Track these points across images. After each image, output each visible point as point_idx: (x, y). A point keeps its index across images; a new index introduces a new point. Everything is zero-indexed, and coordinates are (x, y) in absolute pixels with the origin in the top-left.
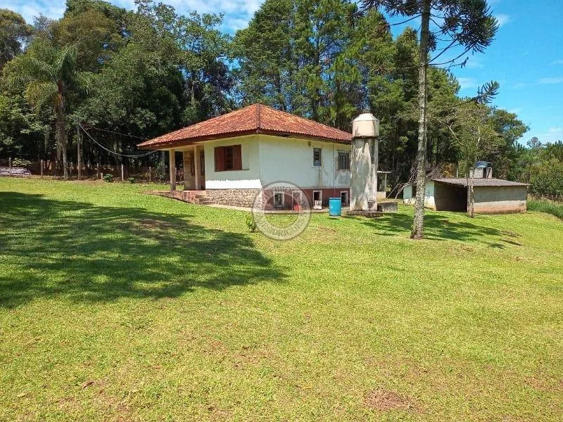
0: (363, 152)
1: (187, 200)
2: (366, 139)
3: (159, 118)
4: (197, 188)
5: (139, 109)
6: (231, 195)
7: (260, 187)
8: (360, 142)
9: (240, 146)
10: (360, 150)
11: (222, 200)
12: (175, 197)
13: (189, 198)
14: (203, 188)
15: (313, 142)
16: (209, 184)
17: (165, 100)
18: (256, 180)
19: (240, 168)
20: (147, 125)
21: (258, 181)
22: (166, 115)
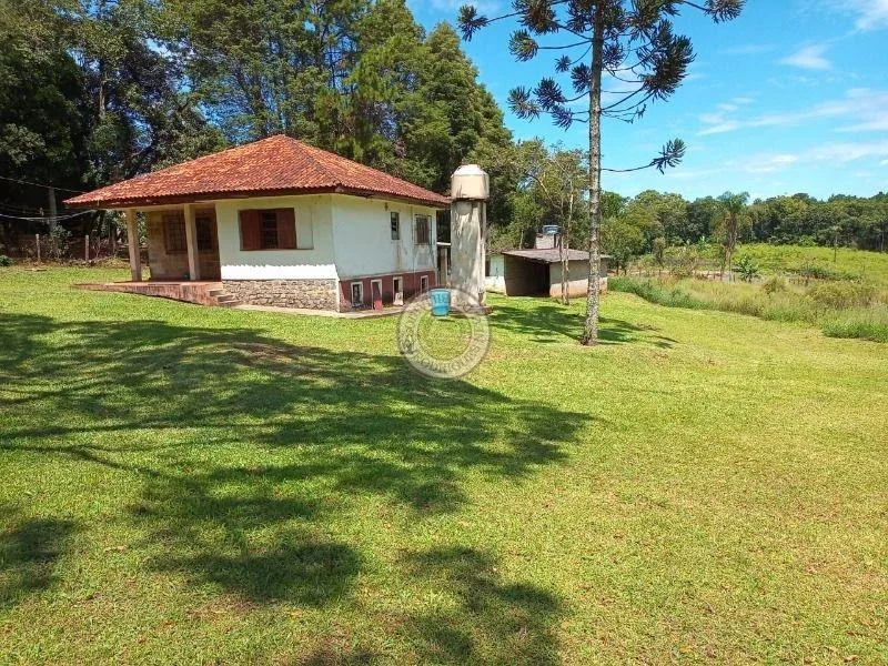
0: (470, 219)
1: (191, 298)
2: (473, 202)
3: (50, 143)
4: (192, 277)
5: (12, 126)
6: (275, 289)
7: (334, 275)
8: (465, 207)
9: (291, 211)
10: (464, 218)
11: (257, 299)
12: (160, 294)
13: (195, 296)
14: (217, 278)
15: (391, 203)
16: (227, 272)
17: (57, 110)
18: (329, 266)
19: (292, 246)
20: (29, 157)
21: (332, 268)
22: (59, 138)
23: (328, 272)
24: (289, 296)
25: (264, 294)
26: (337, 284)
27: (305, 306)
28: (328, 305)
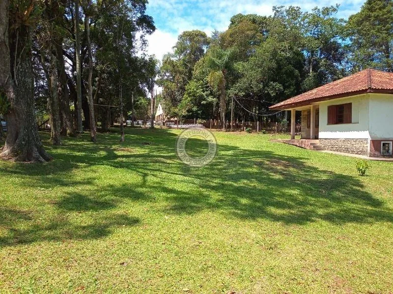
1: (303, 146)
3: (285, 87)
4: (311, 138)
5: (272, 83)
6: (340, 143)
7: (368, 137)
9: (350, 104)
11: (332, 148)
12: (294, 144)
13: (305, 145)
14: (317, 138)
18: (365, 132)
19: (349, 122)
20: (277, 93)
21: (367, 132)
22: (290, 85)
23: (365, 135)
24: (346, 147)
25: (335, 146)
26: (369, 142)
27: (353, 152)
28: (363, 152)
